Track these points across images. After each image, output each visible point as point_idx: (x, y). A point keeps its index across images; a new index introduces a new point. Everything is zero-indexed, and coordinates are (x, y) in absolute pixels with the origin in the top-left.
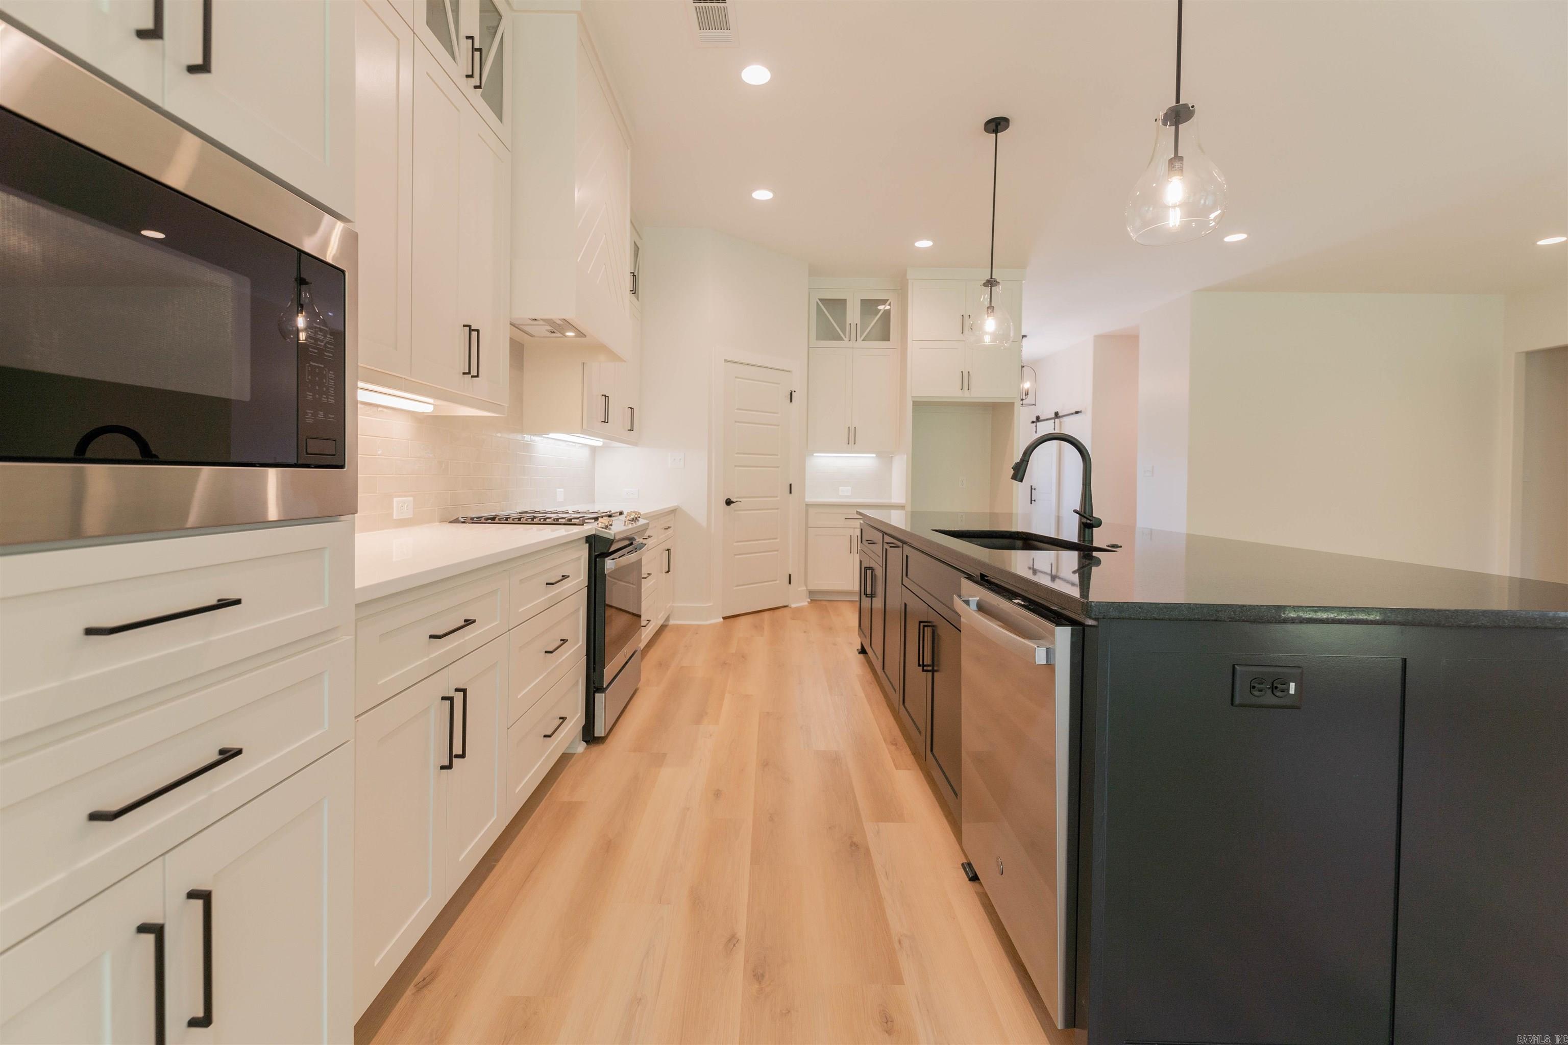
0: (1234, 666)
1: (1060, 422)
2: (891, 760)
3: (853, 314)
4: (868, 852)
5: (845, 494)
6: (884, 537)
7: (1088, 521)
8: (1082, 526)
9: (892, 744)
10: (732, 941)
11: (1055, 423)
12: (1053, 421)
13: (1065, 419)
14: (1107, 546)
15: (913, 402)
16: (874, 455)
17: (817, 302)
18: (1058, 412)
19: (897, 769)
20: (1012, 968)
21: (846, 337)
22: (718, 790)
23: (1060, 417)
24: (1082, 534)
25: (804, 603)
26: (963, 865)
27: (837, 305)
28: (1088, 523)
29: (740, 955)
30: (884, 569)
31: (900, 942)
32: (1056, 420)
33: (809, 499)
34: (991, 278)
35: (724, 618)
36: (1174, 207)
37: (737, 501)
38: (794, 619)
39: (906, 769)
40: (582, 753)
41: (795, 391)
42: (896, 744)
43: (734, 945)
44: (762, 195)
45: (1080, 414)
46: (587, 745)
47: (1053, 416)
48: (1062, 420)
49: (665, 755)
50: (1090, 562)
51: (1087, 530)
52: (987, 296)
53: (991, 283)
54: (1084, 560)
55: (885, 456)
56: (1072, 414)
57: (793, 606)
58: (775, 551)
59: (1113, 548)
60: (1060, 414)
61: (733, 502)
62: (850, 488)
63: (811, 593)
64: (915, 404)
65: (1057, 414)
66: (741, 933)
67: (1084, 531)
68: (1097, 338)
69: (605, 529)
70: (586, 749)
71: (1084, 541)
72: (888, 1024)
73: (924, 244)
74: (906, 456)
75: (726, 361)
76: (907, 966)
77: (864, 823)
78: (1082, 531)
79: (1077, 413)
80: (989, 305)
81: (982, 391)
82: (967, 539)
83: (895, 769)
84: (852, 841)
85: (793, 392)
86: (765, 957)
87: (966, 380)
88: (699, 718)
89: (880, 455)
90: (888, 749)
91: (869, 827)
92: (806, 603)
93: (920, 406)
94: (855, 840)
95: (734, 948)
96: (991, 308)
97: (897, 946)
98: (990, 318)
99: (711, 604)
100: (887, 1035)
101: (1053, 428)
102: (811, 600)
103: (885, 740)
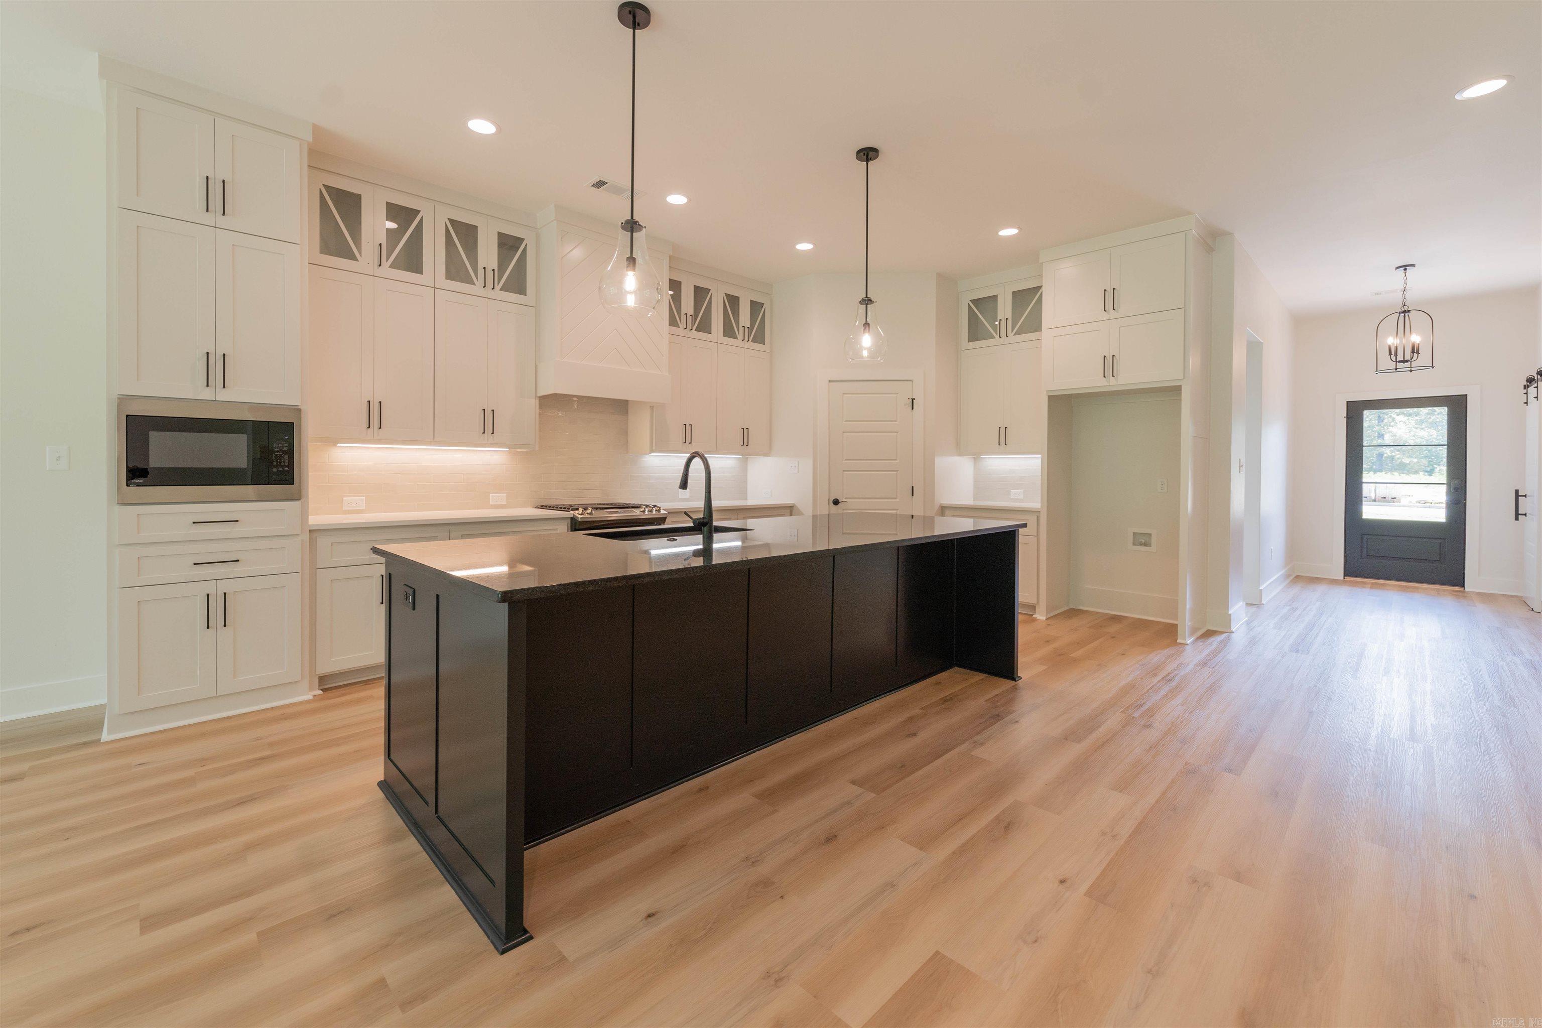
3: (1005, 309)
5: (1017, 498)
15: (1049, 396)
17: (968, 304)
21: (997, 335)
34: (867, 297)
36: (630, 293)
37: (843, 502)
41: (915, 399)
44: (804, 246)
53: (867, 301)
61: (840, 502)
75: (830, 381)
87: (1109, 365)
96: (867, 325)
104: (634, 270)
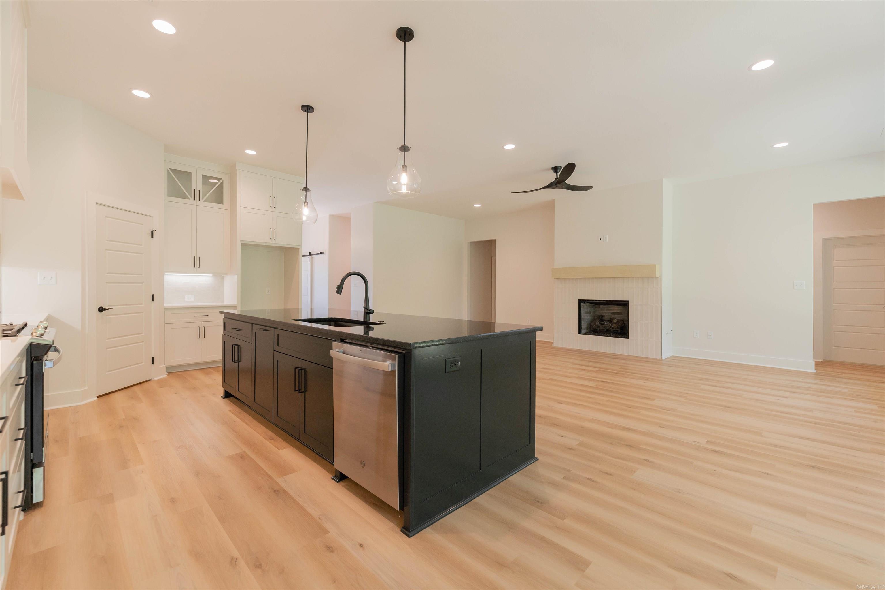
0: (446, 359)
1: (312, 258)
2: (274, 447)
3: (197, 183)
4: (285, 491)
5: (190, 300)
6: (253, 325)
7: (369, 311)
8: (365, 313)
9: (271, 439)
10: (233, 561)
11: (309, 258)
12: (308, 257)
13: (314, 256)
14: (378, 322)
15: (241, 243)
16: (212, 275)
17: (168, 170)
18: (310, 252)
19: (280, 450)
20: (368, 505)
21: (191, 198)
22: (172, 498)
23: (312, 255)
24: (365, 317)
25: (165, 376)
26: (332, 478)
27: (185, 176)
28: (368, 312)
29: (242, 564)
30: (254, 345)
31: (320, 519)
32: (310, 256)
33: (166, 304)
34: (306, 187)
35: (98, 397)
36: (404, 185)
37: (109, 309)
38: (161, 387)
39: (285, 448)
40: (24, 520)
41: (155, 231)
42: (273, 439)
43: (236, 561)
44: (141, 94)
45: (322, 254)
46: (24, 512)
47: (308, 254)
48: (313, 256)
49: (111, 494)
50: (370, 329)
51: (367, 315)
52: (304, 197)
53: (306, 189)
54: (367, 329)
55: (220, 276)
56: (319, 254)
57: (156, 379)
58: (141, 342)
59: (380, 323)
60: (312, 253)
61: (105, 310)
62: (194, 296)
63: (167, 368)
64: (242, 245)
65: (310, 253)
66: (236, 554)
67: (366, 316)
68: (330, 216)
69: (40, 337)
70: (25, 516)
71: (365, 320)
72: (330, 549)
73: (251, 152)
74: (237, 276)
75: (97, 203)
76: (328, 526)
77: (276, 480)
78: (365, 315)
79: (321, 253)
80: (305, 201)
81: (282, 241)
82: (321, 323)
83: (279, 451)
84: (274, 490)
85: (154, 232)
86: (257, 557)
87: (273, 233)
88: (124, 464)
89: (215, 274)
90: (270, 442)
91: (280, 480)
92: (166, 376)
93: (245, 246)
94: (275, 489)
95: (236, 563)
96: (306, 202)
97: (319, 521)
98: (306, 208)
99: (86, 388)
100: (332, 553)
101: (308, 260)
102: (168, 373)
103: (266, 439)
104: (406, 171)
